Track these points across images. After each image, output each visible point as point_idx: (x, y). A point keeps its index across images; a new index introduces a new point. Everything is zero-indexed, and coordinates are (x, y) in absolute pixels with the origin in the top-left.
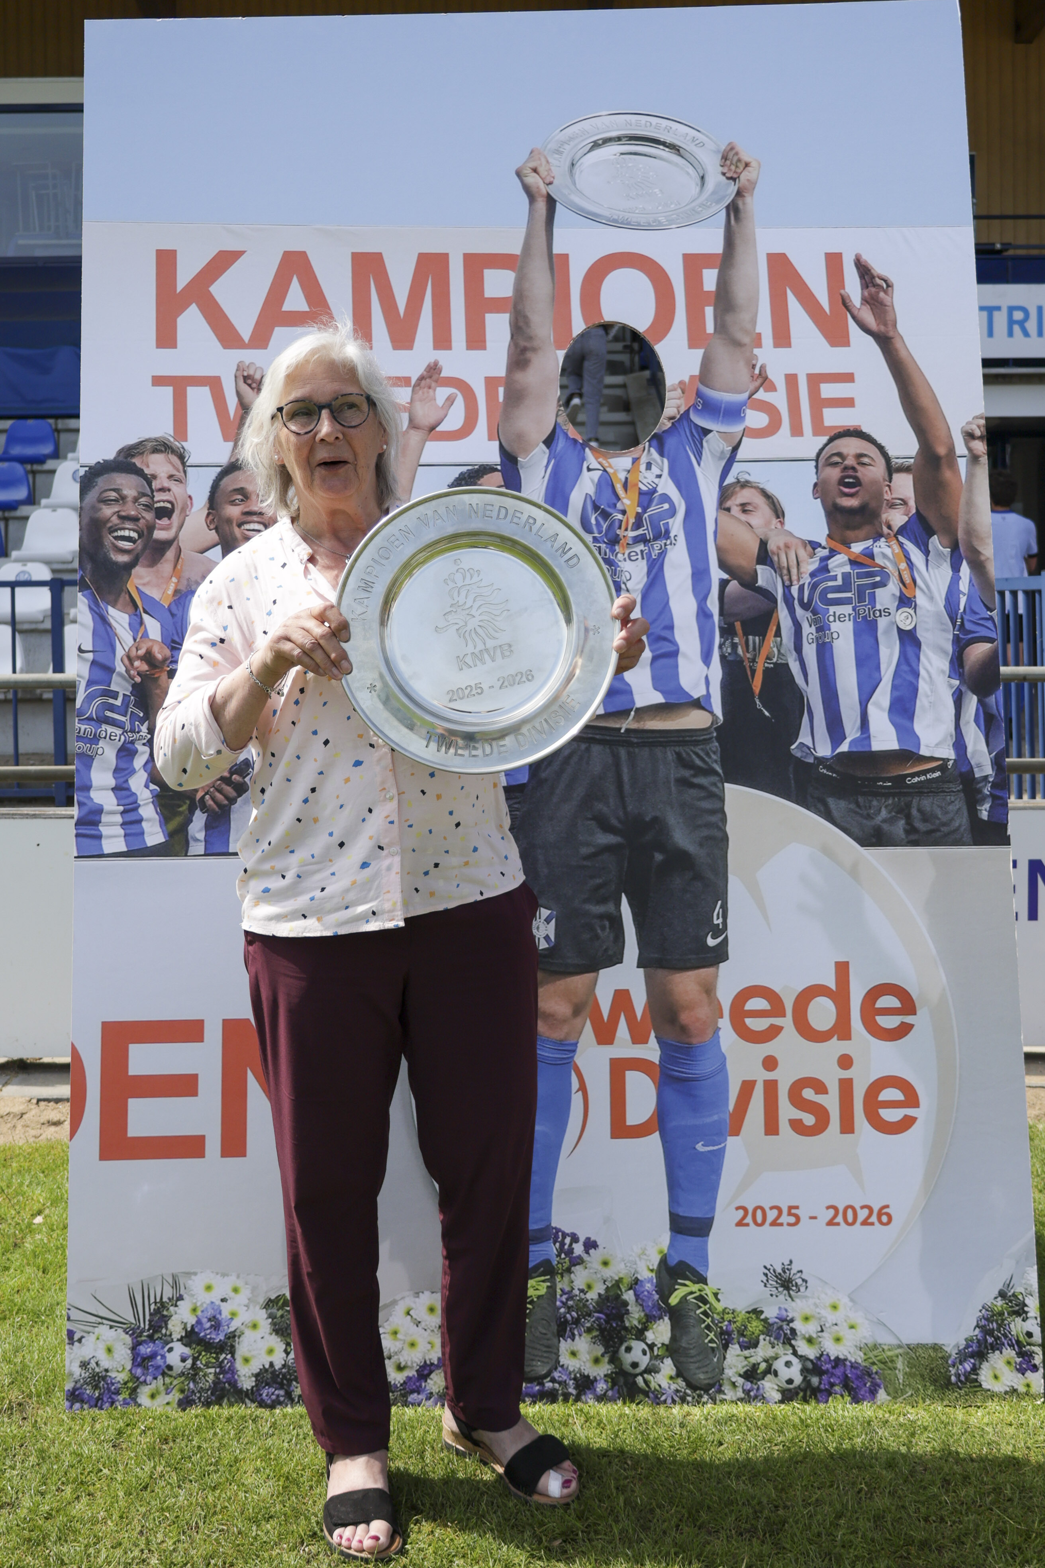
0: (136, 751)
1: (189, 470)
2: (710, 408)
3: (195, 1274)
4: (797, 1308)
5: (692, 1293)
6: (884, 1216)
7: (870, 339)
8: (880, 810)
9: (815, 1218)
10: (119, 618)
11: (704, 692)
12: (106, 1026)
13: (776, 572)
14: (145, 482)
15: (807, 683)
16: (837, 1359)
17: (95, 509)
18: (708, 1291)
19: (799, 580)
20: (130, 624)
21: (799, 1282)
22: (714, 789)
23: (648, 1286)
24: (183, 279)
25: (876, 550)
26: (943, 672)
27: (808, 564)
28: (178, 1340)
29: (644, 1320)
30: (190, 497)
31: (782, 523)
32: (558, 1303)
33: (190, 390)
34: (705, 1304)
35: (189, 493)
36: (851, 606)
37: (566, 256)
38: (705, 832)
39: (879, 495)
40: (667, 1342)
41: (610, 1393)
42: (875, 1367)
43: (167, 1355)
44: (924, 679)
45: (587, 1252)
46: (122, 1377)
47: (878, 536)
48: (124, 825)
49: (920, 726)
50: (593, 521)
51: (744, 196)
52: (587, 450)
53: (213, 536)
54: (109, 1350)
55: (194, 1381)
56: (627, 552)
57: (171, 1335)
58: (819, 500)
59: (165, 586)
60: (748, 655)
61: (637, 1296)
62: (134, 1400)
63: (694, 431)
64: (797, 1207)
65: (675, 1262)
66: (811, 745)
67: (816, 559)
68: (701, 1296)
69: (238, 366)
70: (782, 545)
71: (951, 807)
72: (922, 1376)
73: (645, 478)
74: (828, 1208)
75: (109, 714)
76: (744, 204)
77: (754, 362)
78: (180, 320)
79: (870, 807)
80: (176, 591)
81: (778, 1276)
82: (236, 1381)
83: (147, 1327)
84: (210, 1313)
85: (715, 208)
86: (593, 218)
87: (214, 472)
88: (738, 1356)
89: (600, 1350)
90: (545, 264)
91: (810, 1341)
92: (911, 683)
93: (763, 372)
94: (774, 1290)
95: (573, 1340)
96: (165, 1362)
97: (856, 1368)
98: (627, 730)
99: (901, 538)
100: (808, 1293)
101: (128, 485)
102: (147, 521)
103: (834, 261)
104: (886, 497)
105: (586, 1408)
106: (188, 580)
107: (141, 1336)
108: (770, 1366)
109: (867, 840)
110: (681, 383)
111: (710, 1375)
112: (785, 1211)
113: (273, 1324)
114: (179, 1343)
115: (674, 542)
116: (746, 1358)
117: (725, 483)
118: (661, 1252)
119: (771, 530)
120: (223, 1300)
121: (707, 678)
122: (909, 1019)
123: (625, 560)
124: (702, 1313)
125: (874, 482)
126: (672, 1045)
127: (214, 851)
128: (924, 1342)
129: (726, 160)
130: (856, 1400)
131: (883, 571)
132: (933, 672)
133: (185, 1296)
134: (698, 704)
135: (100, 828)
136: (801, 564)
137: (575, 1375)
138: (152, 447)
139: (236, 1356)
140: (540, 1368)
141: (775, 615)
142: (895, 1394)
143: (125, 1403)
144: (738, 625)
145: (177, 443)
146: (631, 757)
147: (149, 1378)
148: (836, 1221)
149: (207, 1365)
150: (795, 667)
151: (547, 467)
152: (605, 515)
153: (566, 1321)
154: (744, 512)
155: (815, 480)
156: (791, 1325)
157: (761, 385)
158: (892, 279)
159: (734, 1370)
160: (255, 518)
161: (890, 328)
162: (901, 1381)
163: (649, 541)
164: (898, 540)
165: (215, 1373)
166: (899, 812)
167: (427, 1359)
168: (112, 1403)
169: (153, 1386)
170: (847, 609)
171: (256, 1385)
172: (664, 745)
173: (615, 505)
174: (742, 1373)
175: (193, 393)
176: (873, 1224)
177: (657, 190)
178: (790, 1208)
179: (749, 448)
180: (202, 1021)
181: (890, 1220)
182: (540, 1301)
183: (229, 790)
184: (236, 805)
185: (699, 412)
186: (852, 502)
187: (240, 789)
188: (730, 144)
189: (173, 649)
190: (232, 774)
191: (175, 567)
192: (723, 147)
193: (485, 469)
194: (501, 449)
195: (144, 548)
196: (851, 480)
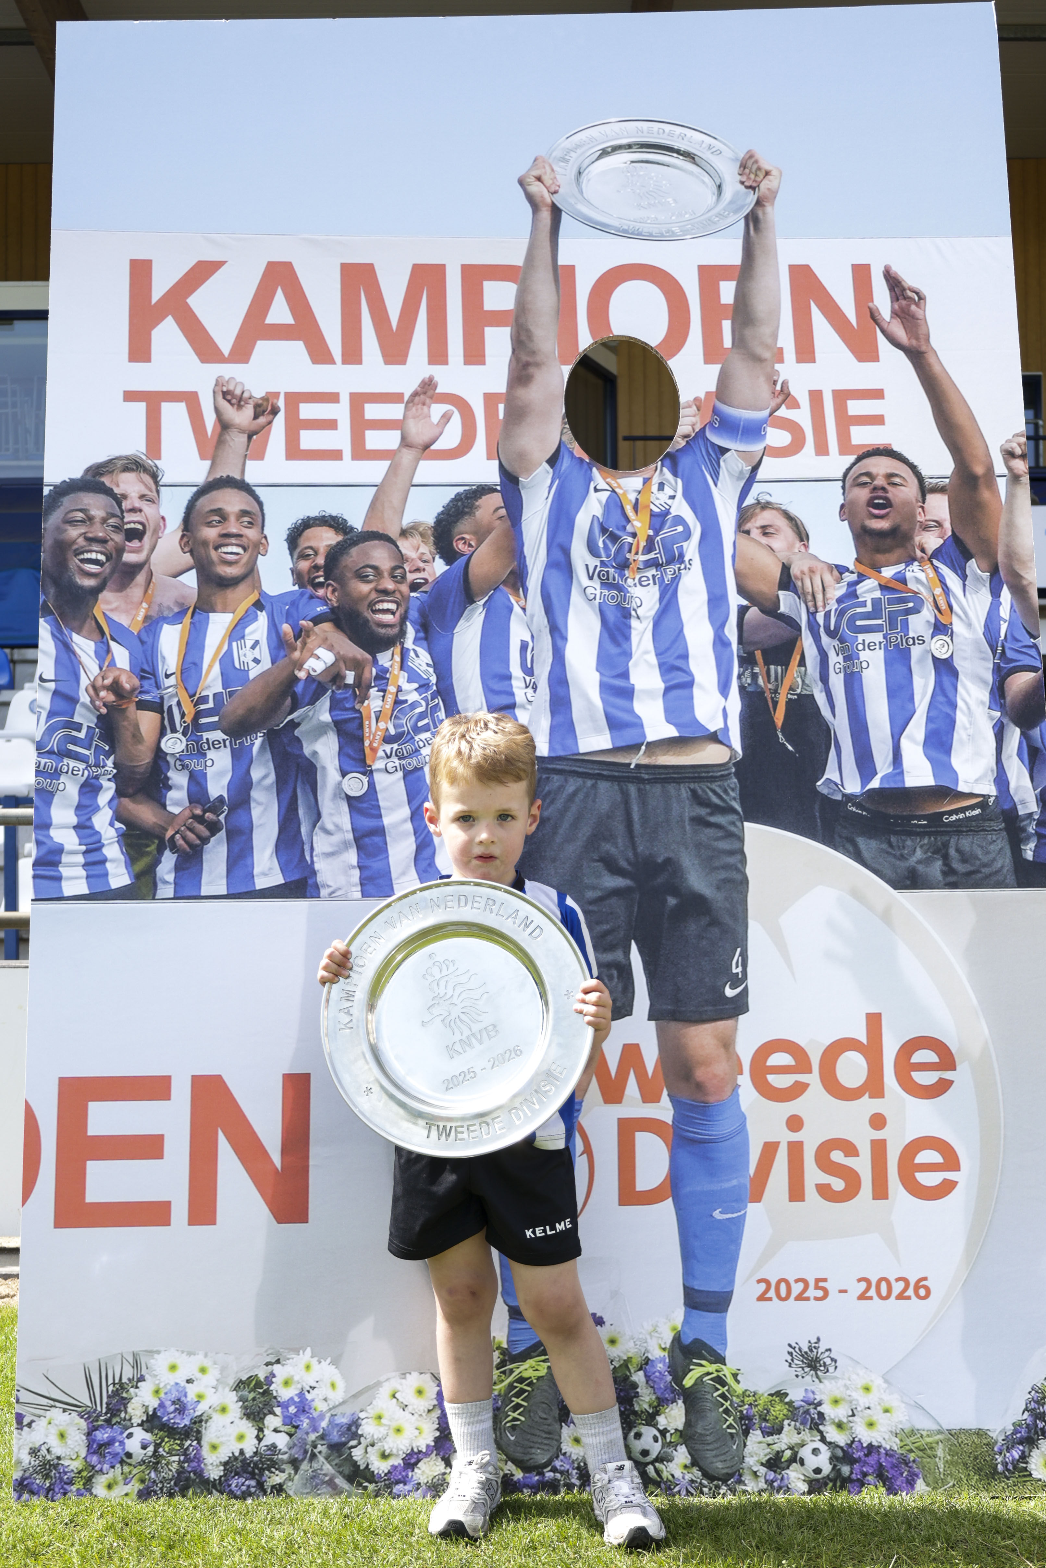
0: (100, 787)
1: (163, 489)
2: (728, 426)
3: (158, 1352)
4: (825, 1390)
5: (708, 1374)
6: (922, 1289)
7: (901, 354)
8: (914, 850)
9: (845, 1291)
10: (84, 646)
11: (722, 725)
12: (63, 1082)
13: (799, 598)
14: (114, 503)
15: (834, 716)
16: (870, 1446)
17: (59, 530)
18: (726, 1372)
19: (824, 606)
20: (96, 652)
21: (828, 1361)
22: (732, 829)
23: (660, 1366)
24: (158, 291)
25: (908, 575)
26: (982, 703)
27: (835, 589)
28: (139, 1425)
29: (655, 1404)
30: (163, 518)
31: (806, 547)
33: (164, 405)
34: (723, 1387)
35: (162, 514)
36: (881, 634)
37: (572, 268)
38: (723, 875)
39: (911, 517)
40: (681, 1427)
42: (913, 1454)
43: (126, 1441)
44: (962, 711)
46: (76, 1465)
47: (910, 560)
48: (86, 865)
49: (957, 761)
50: (601, 544)
51: (764, 206)
52: (594, 469)
53: (188, 559)
54: (62, 1436)
55: (156, 1469)
56: (637, 577)
57: (130, 1419)
58: (846, 522)
59: (134, 612)
60: (770, 686)
61: (647, 1377)
62: (89, 1491)
63: (710, 450)
64: (825, 1280)
65: (690, 1340)
66: (839, 782)
67: (844, 584)
68: (718, 1376)
69: (217, 381)
70: (806, 570)
71: (992, 847)
72: (965, 1464)
73: (657, 499)
74: (860, 1280)
75: (71, 747)
76: (764, 213)
77: (775, 378)
78: (155, 333)
79: (904, 847)
80: (147, 618)
81: (804, 1355)
82: (202, 1471)
83: (104, 1411)
84: (174, 1395)
85: (733, 218)
86: (602, 227)
87: (189, 493)
88: (760, 1443)
90: (550, 276)
91: (840, 1426)
92: (948, 715)
93: (785, 388)
94: (800, 1372)
96: (124, 1449)
97: (891, 1456)
98: (637, 766)
99: (935, 562)
100: (838, 1373)
101: (97, 505)
102: (116, 543)
103: (861, 274)
104: (919, 519)
106: (160, 605)
107: (97, 1421)
108: (795, 1454)
109: (899, 884)
110: (696, 399)
111: (728, 1464)
112: (812, 1284)
113: (245, 1408)
114: (140, 1428)
115: (688, 566)
116: (769, 1445)
117: (744, 505)
118: (674, 1329)
119: (795, 554)
120: (189, 1381)
121: (724, 710)
122: (948, 1075)
123: (635, 585)
124: (719, 1396)
125: (906, 503)
126: (686, 1104)
127: (185, 895)
128: (966, 1427)
129: (745, 168)
130: (891, 1490)
131: (916, 597)
132: (972, 703)
133: (147, 1377)
134: (714, 738)
135: (60, 869)
136: (827, 590)
137: (579, 1464)
138: (123, 465)
139: (203, 1443)
141: (798, 643)
142: (935, 1484)
143: (79, 1494)
144: (758, 654)
145: (149, 461)
146: (643, 796)
147: (106, 1467)
148: (868, 1294)
149: (170, 1453)
150: (820, 699)
151: (550, 487)
152: (614, 538)
154: (765, 534)
155: (842, 502)
156: (819, 1408)
157: (783, 402)
158: (925, 290)
159: (756, 1458)
160: (233, 541)
161: (923, 342)
162: (941, 1470)
163: (662, 565)
164: (932, 564)
165: (179, 1461)
166: (936, 852)
167: (414, 1446)
168: (65, 1493)
169: (110, 1475)
170: (878, 637)
171: (225, 1475)
172: (678, 781)
173: (624, 528)
174: (764, 1462)
175: (166, 407)
176: (909, 1298)
177: (670, 200)
178: (818, 1280)
179: (770, 468)
180: (170, 1077)
181: (928, 1293)
182: (540, 1383)
183: (202, 829)
184: (210, 845)
185: (716, 430)
186: (882, 525)
187: (214, 828)
188: (748, 152)
189: (142, 678)
190: (205, 811)
191: (146, 591)
192: (741, 155)
193: (484, 490)
194: (501, 466)
195: (113, 572)
196: (881, 501)
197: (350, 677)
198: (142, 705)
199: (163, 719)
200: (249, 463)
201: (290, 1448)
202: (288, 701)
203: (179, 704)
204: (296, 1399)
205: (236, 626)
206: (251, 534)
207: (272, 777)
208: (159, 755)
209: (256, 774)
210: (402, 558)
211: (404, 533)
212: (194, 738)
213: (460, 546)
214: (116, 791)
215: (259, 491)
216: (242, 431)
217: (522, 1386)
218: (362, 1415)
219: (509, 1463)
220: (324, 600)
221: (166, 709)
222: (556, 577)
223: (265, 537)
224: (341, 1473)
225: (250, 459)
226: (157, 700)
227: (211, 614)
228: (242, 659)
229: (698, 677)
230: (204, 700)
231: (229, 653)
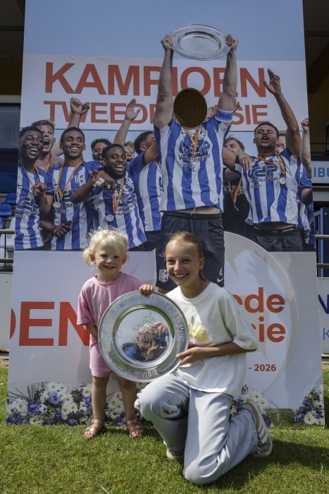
0: (35, 217)
1: (55, 130)
2: (221, 115)
3: (49, 382)
4: (244, 397)
6: (273, 368)
7: (272, 95)
8: (273, 240)
9: (251, 368)
10: (31, 176)
11: (218, 203)
12: (23, 303)
13: (241, 166)
14: (40, 134)
15: (251, 201)
17: (24, 142)
20: (34, 178)
21: (245, 388)
22: (220, 233)
24: (55, 72)
25: (273, 160)
26: (294, 197)
27: (251, 163)
30: (55, 139)
31: (243, 151)
33: (56, 106)
35: (55, 137)
37: (176, 68)
38: (217, 246)
39: (274, 143)
42: (270, 416)
44: (288, 200)
46: (24, 415)
47: (274, 155)
48: (30, 240)
49: (286, 215)
50: (183, 149)
51: (233, 51)
52: (182, 127)
53: (62, 151)
54: (21, 406)
55: (48, 416)
56: (194, 159)
57: (41, 402)
58: (255, 144)
59: (46, 166)
60: (232, 192)
62: (28, 422)
63: (216, 122)
66: (252, 220)
67: (254, 162)
69: (71, 99)
70: (243, 158)
71: (296, 240)
72: (285, 419)
73: (200, 136)
74: (255, 365)
75: (27, 205)
76: (233, 53)
77: (235, 101)
78: (53, 84)
79: (270, 239)
80: (49, 168)
82: (61, 417)
83: (33, 399)
84: (54, 395)
85: (224, 54)
86: (186, 56)
87: (62, 131)
90: (170, 70)
92: (284, 201)
93: (238, 104)
96: (38, 410)
98: (193, 214)
99: (281, 156)
100: (248, 392)
101: (35, 134)
102: (41, 146)
103: (261, 71)
104: (277, 143)
106: (53, 164)
107: (31, 402)
109: (269, 250)
110: (212, 107)
113: (74, 399)
114: (43, 404)
115: (209, 156)
117: (225, 138)
119: (240, 153)
120: (58, 391)
121: (219, 198)
122: (282, 306)
123: (193, 161)
125: (273, 139)
127: (59, 249)
128: (286, 408)
129: (227, 39)
131: (276, 166)
132: (291, 197)
133: (46, 389)
134: (216, 206)
135: (23, 241)
138: (43, 123)
139: (62, 409)
141: (240, 179)
142: (276, 425)
143: (25, 423)
144: (229, 182)
145: (51, 122)
146: (194, 222)
147: (33, 415)
148: (257, 369)
149: (52, 412)
150: (247, 195)
151: (169, 132)
152: (187, 147)
154: (231, 147)
157: (237, 108)
158: (280, 76)
161: (279, 92)
162: (278, 421)
163: (201, 156)
165: (55, 414)
166: (280, 241)
168: (21, 423)
169: (35, 418)
170: (264, 178)
171: (68, 418)
172: (205, 219)
173: (190, 144)
176: (269, 370)
177: (205, 48)
179: (233, 128)
180: (54, 302)
181: (275, 369)
183: (64, 230)
184: (67, 235)
185: (218, 116)
186: (266, 145)
187: (68, 230)
188: (229, 35)
189: (48, 186)
190: (65, 225)
191: (49, 160)
192: (226, 35)
193: (149, 132)
194: (155, 126)
195: (40, 154)
196: (266, 138)
197: (109, 187)
198: (48, 194)
199: (54, 198)
200: (80, 123)
201: (87, 411)
202: (91, 193)
203: (58, 193)
205: (76, 171)
206: (81, 144)
207: (85, 216)
208: (52, 208)
209: (81, 214)
210: (125, 152)
211: (126, 145)
212: (63, 203)
213: (142, 149)
214: (40, 218)
215: (83, 132)
216: (79, 114)
218: (108, 402)
220: (102, 164)
221: (55, 195)
222: (170, 158)
223: (85, 145)
226: (52, 192)
227: (68, 167)
228: (77, 180)
229: (211, 189)
230: (66, 192)
231: (74, 179)
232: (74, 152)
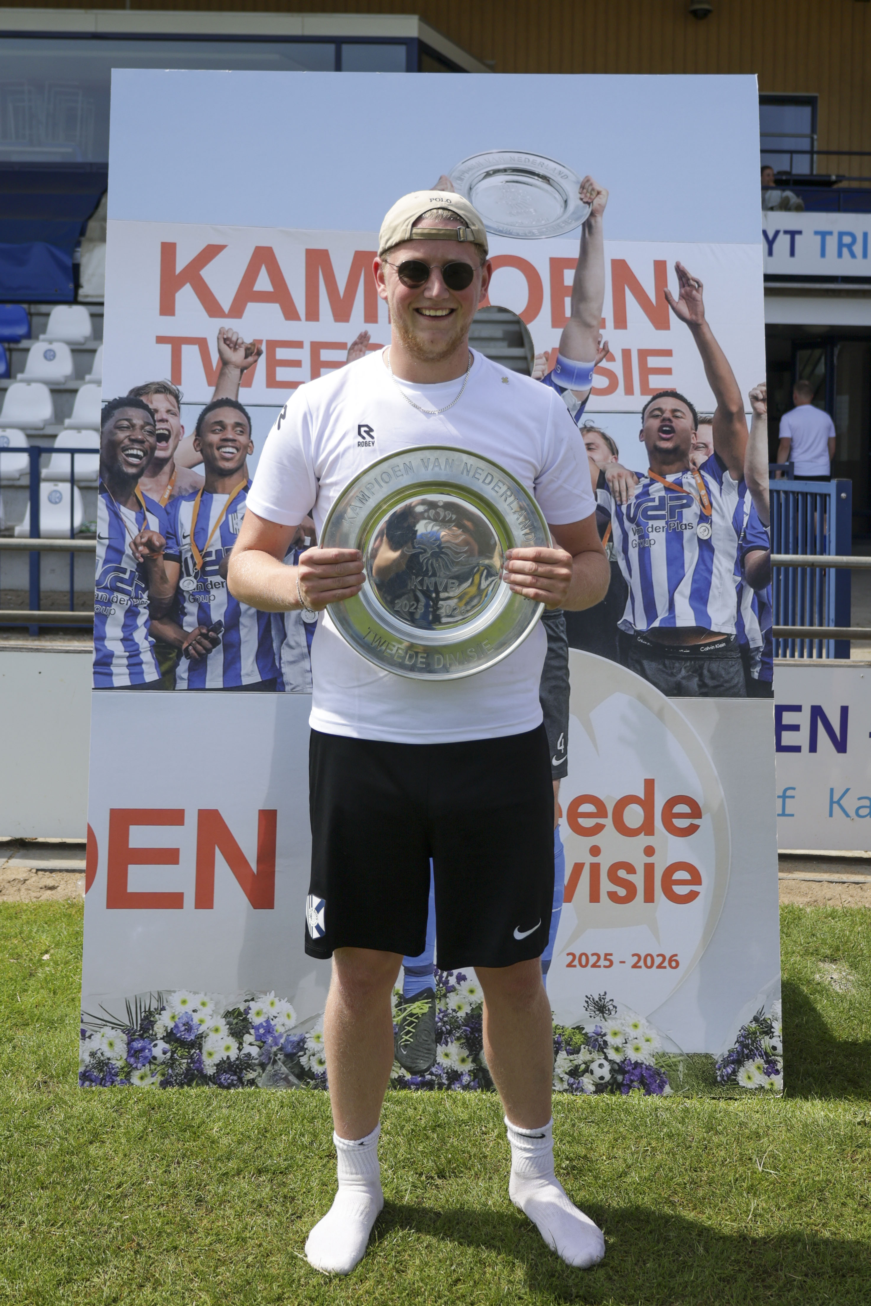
0: (139, 613)
1: (182, 406)
2: (566, 372)
3: (174, 992)
4: (609, 1026)
6: (673, 962)
7: (684, 325)
8: (680, 670)
9: (624, 962)
10: (128, 515)
12: (113, 812)
13: (611, 494)
14: (149, 415)
15: (631, 577)
16: (636, 1063)
17: (111, 433)
19: (627, 501)
20: (136, 519)
21: (611, 1007)
22: (561, 652)
24: (180, 265)
25: (684, 480)
26: (730, 571)
27: (634, 489)
28: (161, 1039)
30: (182, 427)
31: (616, 459)
32: (437, 1019)
33: (184, 347)
35: (182, 423)
36: (664, 521)
38: (553, 683)
39: (688, 440)
41: (472, 1084)
42: (663, 1069)
43: (153, 1049)
44: (716, 576)
45: (459, 983)
46: (120, 1064)
47: (686, 470)
48: (129, 666)
49: (711, 610)
51: (596, 216)
53: (199, 455)
54: (111, 1045)
55: (172, 1068)
57: (156, 1035)
58: (644, 442)
59: (162, 492)
62: (129, 1080)
64: (611, 955)
66: (632, 622)
67: (641, 485)
69: (220, 331)
70: (616, 475)
71: (732, 669)
72: (697, 1076)
74: (633, 955)
75: (119, 585)
76: (596, 222)
77: (599, 339)
78: (178, 295)
79: (673, 668)
80: (171, 496)
81: (596, 1003)
82: (202, 1069)
83: (139, 1029)
84: (184, 1020)
87: (200, 409)
88: (565, 1059)
89: (466, 1053)
91: (617, 1049)
92: (707, 578)
93: (606, 347)
94: (593, 1014)
95: (447, 1045)
96: (151, 1054)
97: (649, 1070)
99: (702, 472)
100: (617, 1016)
101: (137, 416)
102: (150, 443)
103: (660, 267)
104: (693, 441)
105: (454, 1094)
106: (180, 488)
107: (134, 1035)
108: (588, 1067)
109: (669, 692)
110: (546, 353)
112: (602, 957)
113: (230, 1029)
114: (162, 1041)
116: (571, 1061)
119: (608, 463)
120: (194, 1011)
122: (696, 822)
125: (684, 430)
127: (195, 687)
128: (699, 1052)
129: (583, 188)
130: (649, 1092)
131: (688, 496)
132: (722, 570)
133: (167, 1007)
135: (112, 668)
137: (447, 1070)
138: (155, 388)
139: (203, 1051)
140: (422, 1065)
141: (609, 526)
142: (677, 1088)
143: (122, 1082)
145: (173, 387)
147: (139, 1065)
148: (639, 965)
149: (182, 1057)
150: (622, 565)
153: (442, 1032)
154: (589, 449)
155: (641, 428)
156: (604, 1038)
157: (604, 356)
158: (703, 281)
159: (562, 1069)
160: (230, 444)
161: (700, 317)
162: (681, 1079)
164: (700, 474)
165: (188, 1063)
166: (695, 671)
168: (112, 1082)
169: (142, 1071)
170: (661, 523)
171: (217, 1072)
174: (567, 1071)
175: (187, 349)
176: (665, 967)
177: (532, 210)
178: (606, 955)
179: (594, 402)
180: (183, 810)
181: (678, 965)
182: (424, 1017)
183: (206, 643)
184: (212, 654)
185: (558, 375)
186: (668, 445)
187: (215, 642)
188: (587, 177)
189: (167, 538)
190: (209, 631)
191: (170, 478)
192: (581, 179)
195: (148, 463)
196: (667, 429)
198: (167, 557)
199: (181, 566)
200: (241, 389)
201: (260, 1056)
203: (192, 556)
204: (264, 1024)
205: (231, 503)
206: (242, 439)
208: (178, 591)
209: (243, 606)
212: (202, 580)
214: (150, 615)
215: (248, 409)
216: (237, 367)
217: (412, 1019)
218: (307, 1036)
219: (402, 1069)
221: (183, 559)
223: (252, 442)
224: (293, 1073)
225: (243, 386)
226: (177, 554)
227: (214, 495)
228: (235, 526)
230: (209, 554)
231: (226, 522)
232: (227, 460)
